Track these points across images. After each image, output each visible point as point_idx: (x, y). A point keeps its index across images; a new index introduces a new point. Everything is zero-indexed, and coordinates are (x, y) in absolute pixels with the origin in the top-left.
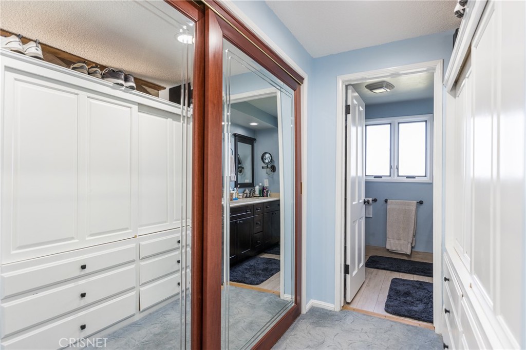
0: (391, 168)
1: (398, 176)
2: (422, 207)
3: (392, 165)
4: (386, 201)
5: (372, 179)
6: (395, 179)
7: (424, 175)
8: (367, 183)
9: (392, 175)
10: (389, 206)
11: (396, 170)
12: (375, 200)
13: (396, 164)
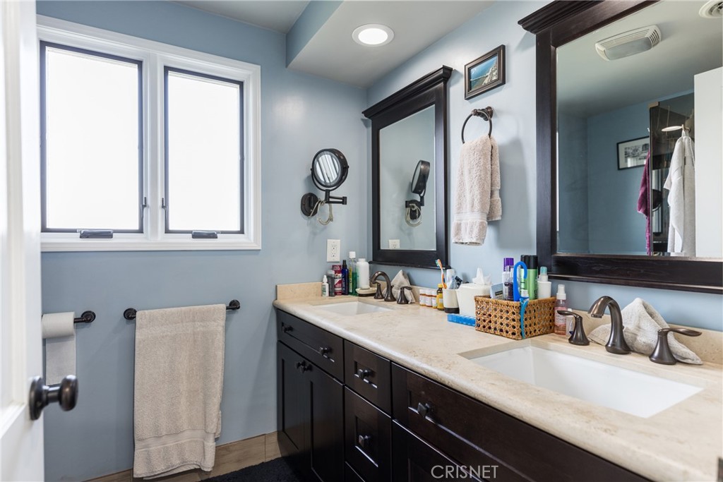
0: (143, 205)
1: (167, 231)
2: (237, 315)
3: (148, 194)
4: (130, 315)
5: (73, 242)
6: (155, 240)
7: (238, 229)
8: (49, 257)
9: (147, 228)
10: (145, 329)
11: (161, 212)
12: (86, 318)
13: (160, 195)
